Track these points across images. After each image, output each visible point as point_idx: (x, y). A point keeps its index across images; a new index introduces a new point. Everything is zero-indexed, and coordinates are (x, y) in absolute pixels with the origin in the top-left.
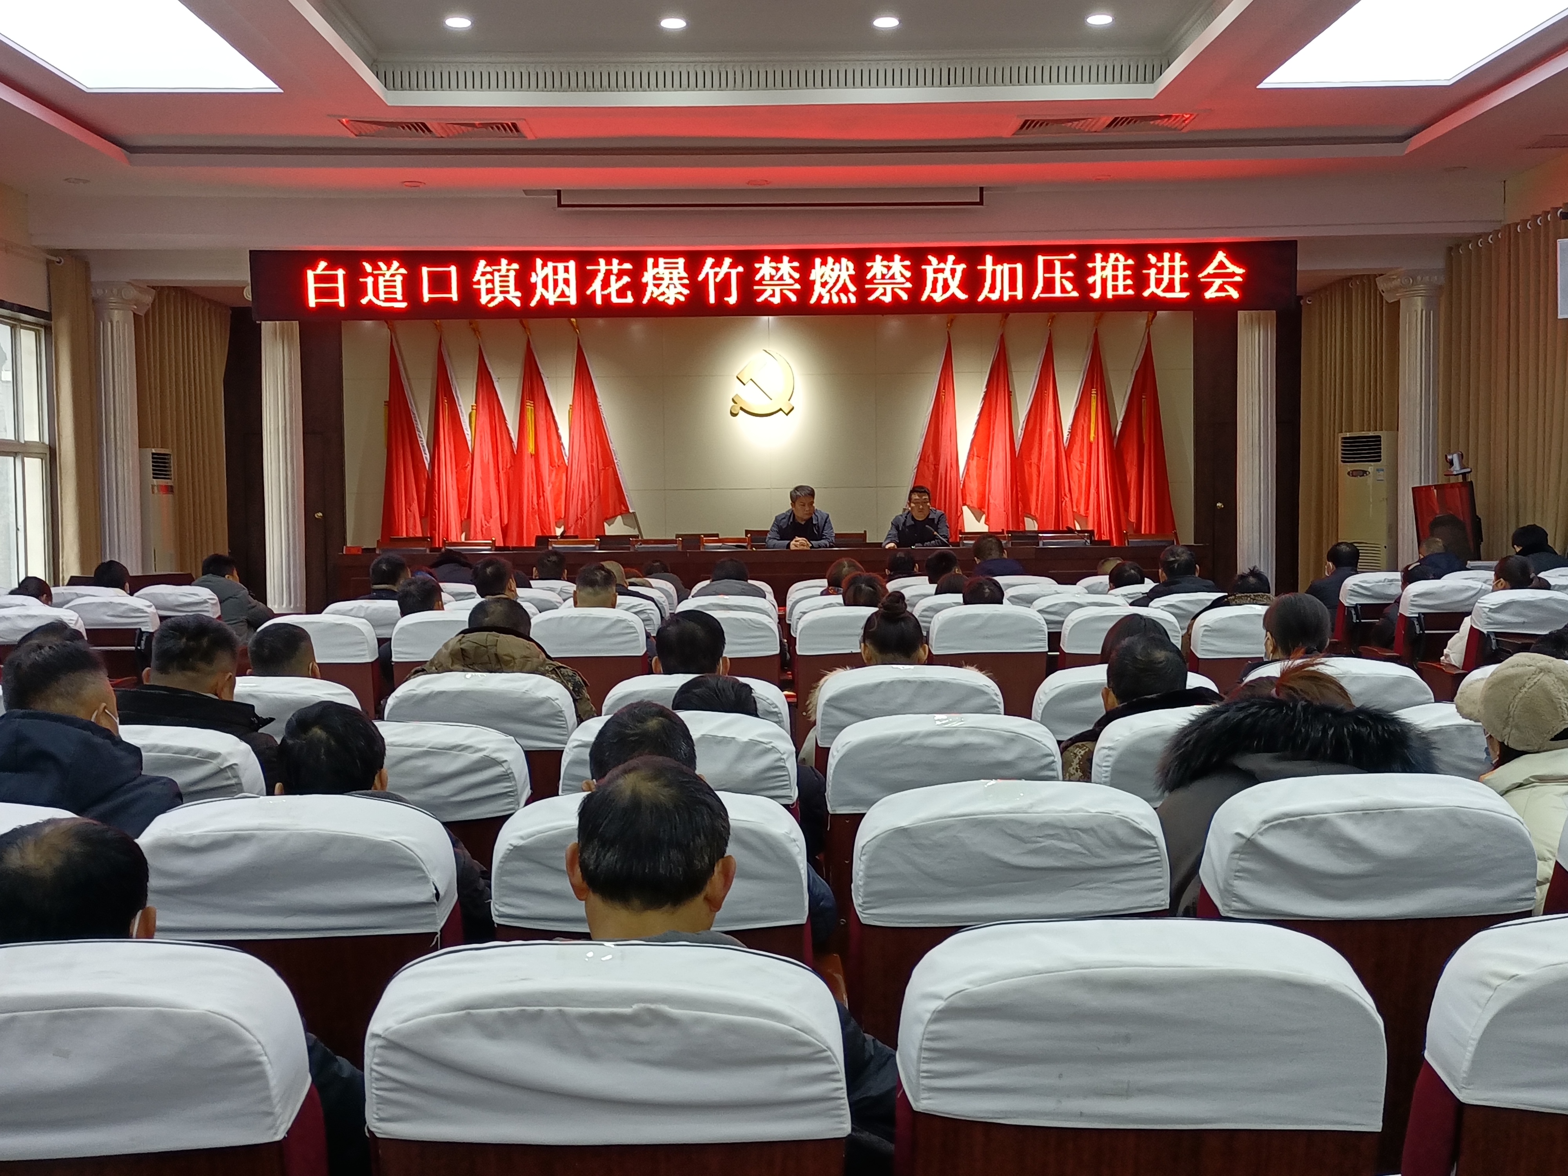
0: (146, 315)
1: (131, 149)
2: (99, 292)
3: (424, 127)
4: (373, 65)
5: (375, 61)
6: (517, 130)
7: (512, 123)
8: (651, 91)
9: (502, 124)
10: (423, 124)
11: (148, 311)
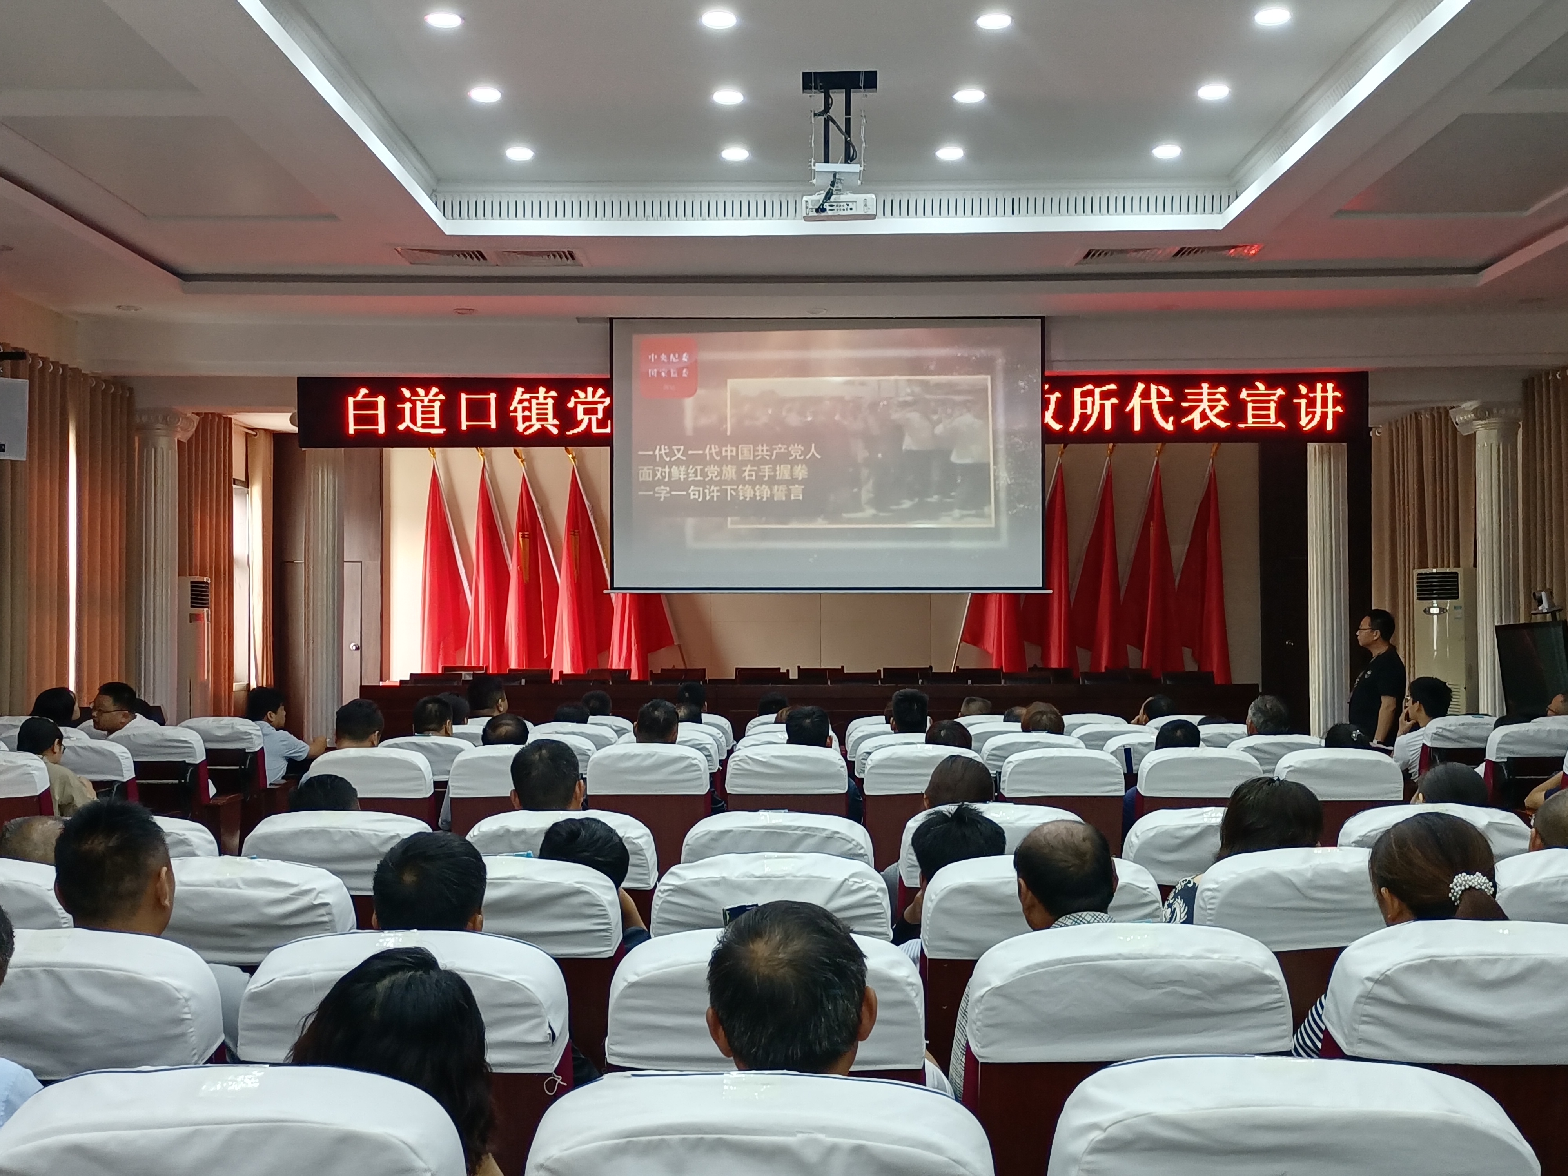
0: (190, 441)
1: (185, 277)
2: (144, 419)
3: (480, 255)
4: (433, 194)
5: (434, 191)
6: (573, 258)
7: (568, 252)
8: (711, 220)
9: (558, 252)
10: (479, 252)
11: (192, 437)
